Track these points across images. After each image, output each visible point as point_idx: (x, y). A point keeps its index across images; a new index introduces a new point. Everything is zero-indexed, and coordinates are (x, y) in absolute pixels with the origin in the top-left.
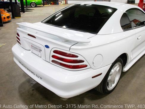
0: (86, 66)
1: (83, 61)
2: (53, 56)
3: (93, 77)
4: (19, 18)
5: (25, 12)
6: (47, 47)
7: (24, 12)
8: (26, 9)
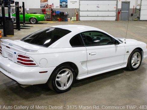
0: (35, 64)
1: (33, 61)
2: (18, 59)
3: (40, 72)
4: (12, 36)
5: (21, 30)
6: (15, 53)
7: (19, 30)
8: (23, 26)
